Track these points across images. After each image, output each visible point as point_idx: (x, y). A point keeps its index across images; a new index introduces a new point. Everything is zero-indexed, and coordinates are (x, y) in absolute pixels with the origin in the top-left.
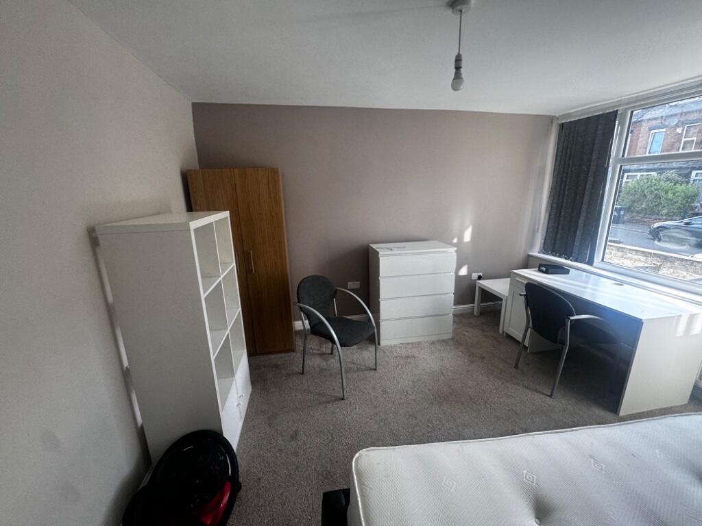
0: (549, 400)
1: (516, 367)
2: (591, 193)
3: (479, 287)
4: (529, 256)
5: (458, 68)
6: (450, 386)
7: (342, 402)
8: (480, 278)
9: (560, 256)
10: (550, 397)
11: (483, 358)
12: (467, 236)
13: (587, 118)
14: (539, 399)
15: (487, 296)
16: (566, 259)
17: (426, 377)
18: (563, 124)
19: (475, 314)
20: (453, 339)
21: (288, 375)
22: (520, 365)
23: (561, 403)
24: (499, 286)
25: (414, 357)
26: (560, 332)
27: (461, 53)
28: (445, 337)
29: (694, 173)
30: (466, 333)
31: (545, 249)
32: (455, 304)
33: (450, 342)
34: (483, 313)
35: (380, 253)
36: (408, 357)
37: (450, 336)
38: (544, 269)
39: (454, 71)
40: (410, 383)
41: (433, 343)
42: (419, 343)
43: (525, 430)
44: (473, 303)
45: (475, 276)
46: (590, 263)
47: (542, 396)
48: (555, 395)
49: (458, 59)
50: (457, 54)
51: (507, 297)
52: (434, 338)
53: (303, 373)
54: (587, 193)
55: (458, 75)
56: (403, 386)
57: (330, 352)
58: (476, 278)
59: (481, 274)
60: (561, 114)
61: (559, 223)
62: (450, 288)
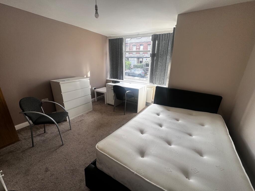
0: (124, 116)
1: (114, 111)
2: (120, 60)
3: (96, 92)
4: (107, 80)
5: (96, 10)
6: (100, 123)
7: (63, 146)
8: (95, 89)
9: (115, 79)
10: (124, 115)
11: (105, 112)
12: (89, 75)
13: (116, 39)
14: (122, 116)
15: (99, 94)
16: (117, 79)
17: (91, 124)
18: (110, 39)
19: (96, 101)
20: (93, 110)
21: (23, 151)
22: (115, 111)
23: (127, 115)
24: (103, 90)
25: (83, 120)
26: (124, 97)
27: (97, 5)
28: (90, 110)
29: (129, 58)
30: (96, 107)
31: (111, 78)
32: (92, 98)
33: (93, 111)
34: (98, 100)
35: (60, 83)
36: (81, 121)
37: (92, 109)
38: (114, 82)
39: (95, 11)
40: (87, 127)
41: (87, 113)
42: (82, 115)
43: (123, 125)
44: (94, 97)
45: (93, 88)
46: (123, 79)
47: (123, 115)
48: (125, 114)
49: (96, 7)
50: (95, 4)
51: (106, 92)
52: (87, 112)
53: (33, 146)
54: (119, 60)
55: (97, 13)
56: (85, 130)
57: (44, 132)
58: (94, 89)
59: (95, 87)
60: (109, 36)
61: (113, 69)
62: (89, 93)
